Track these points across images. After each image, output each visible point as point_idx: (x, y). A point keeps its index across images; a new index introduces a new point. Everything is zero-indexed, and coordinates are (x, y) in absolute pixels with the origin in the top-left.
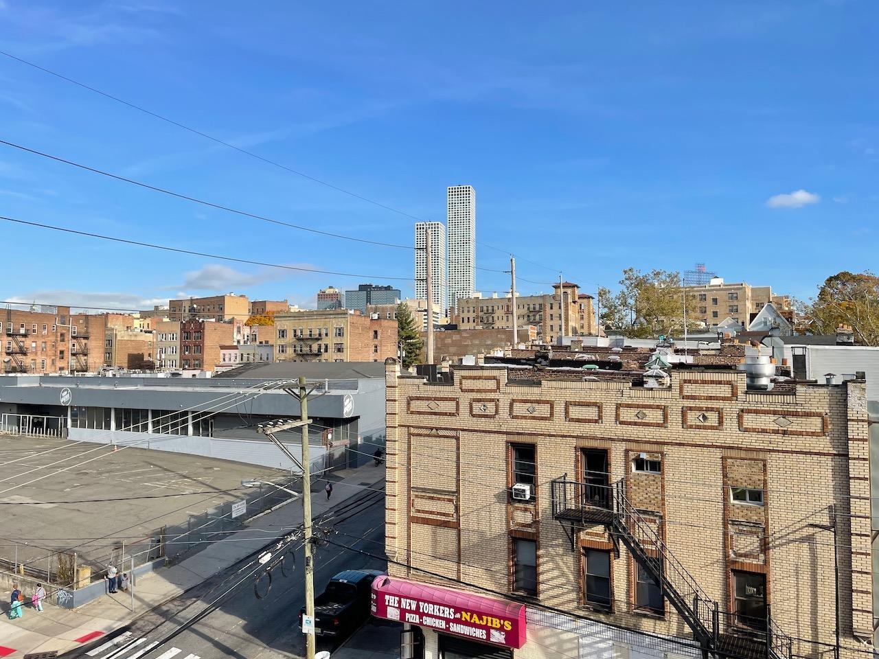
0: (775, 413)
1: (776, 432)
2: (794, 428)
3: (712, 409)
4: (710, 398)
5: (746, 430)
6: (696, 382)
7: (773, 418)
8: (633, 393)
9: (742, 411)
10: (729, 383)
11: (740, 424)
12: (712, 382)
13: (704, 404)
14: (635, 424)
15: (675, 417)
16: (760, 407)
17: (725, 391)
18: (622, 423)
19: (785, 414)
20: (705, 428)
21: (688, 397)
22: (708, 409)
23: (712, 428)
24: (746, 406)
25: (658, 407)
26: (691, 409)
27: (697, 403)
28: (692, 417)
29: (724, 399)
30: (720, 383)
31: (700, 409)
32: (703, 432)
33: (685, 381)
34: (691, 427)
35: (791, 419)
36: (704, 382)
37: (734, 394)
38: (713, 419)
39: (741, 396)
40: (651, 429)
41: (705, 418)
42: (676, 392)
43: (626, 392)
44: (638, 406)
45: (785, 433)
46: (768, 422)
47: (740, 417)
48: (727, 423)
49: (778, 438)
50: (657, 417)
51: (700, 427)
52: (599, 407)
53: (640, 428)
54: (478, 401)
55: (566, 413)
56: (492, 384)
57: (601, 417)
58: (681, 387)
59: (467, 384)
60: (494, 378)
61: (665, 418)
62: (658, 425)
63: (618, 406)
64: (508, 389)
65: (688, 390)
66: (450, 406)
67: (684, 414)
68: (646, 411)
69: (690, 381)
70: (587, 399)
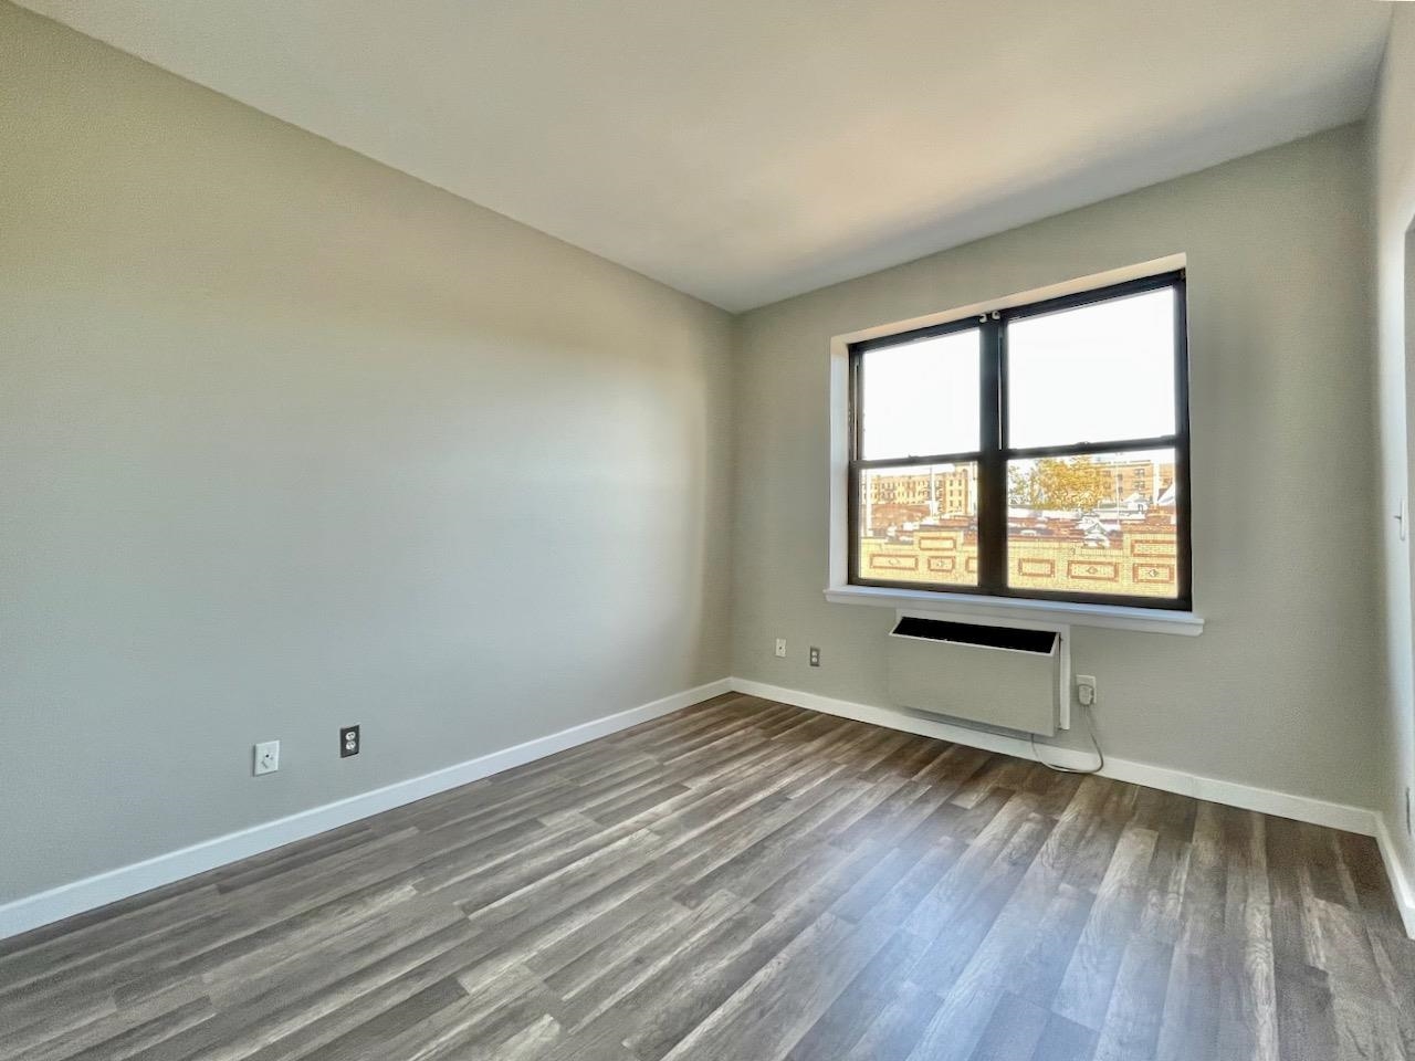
3: (1163, 566)
13: (1155, 561)
14: (1087, 578)
15: (1126, 573)
18: (1073, 577)
20: (1155, 582)
21: (1139, 555)
22: (1158, 566)
23: (1162, 582)
25: (1109, 564)
26: (1142, 565)
27: (1149, 560)
28: (1142, 573)
31: (1151, 565)
32: (1153, 586)
33: (1137, 541)
34: (1142, 581)
36: (1155, 542)
40: (1102, 582)
43: (1078, 551)
44: (1090, 563)
50: (1108, 571)
51: (1149, 581)
52: (1052, 564)
53: (1091, 581)
54: (936, 557)
55: (1020, 568)
56: (948, 544)
57: (1052, 572)
58: (1132, 547)
59: (926, 544)
60: (951, 538)
61: (1116, 572)
62: (1109, 579)
63: (1070, 563)
64: (965, 548)
65: (1139, 549)
66: (910, 563)
67: (1135, 570)
68: (1098, 567)
69: (1141, 542)
70: (1040, 557)
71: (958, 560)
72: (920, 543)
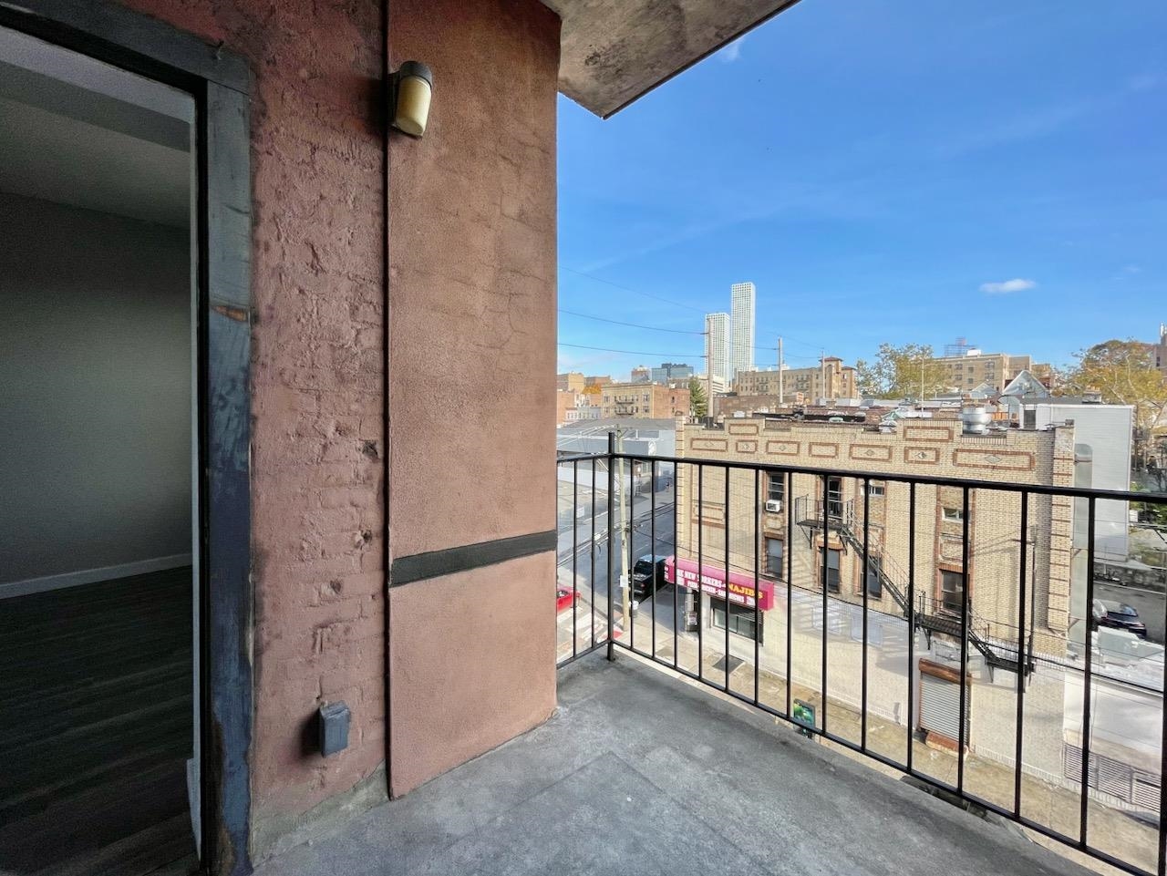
0: (986, 452)
1: (987, 467)
2: (1003, 464)
3: (930, 449)
4: (930, 440)
5: (959, 465)
6: (917, 428)
7: (984, 456)
8: (864, 436)
9: (957, 450)
10: (946, 428)
11: (954, 460)
12: (932, 428)
13: (923, 445)
14: (865, 459)
15: (898, 454)
16: (972, 447)
17: (944, 435)
18: (853, 458)
19: (995, 453)
20: (923, 463)
21: (910, 440)
22: (926, 449)
23: (929, 463)
24: (960, 447)
25: (884, 447)
26: (912, 448)
27: (918, 444)
28: (913, 455)
29: (941, 441)
30: (939, 428)
31: (920, 448)
32: (922, 466)
33: (908, 427)
34: (912, 462)
35: (1000, 456)
36: (924, 428)
37: (951, 437)
38: (931, 456)
39: (956, 438)
40: (878, 463)
41: (923, 454)
42: (900, 436)
43: (859, 436)
44: (868, 446)
45: (994, 467)
46: (979, 459)
47: (954, 456)
48: (942, 459)
49: (989, 471)
50: (883, 454)
51: (919, 462)
52: (836, 446)
53: (869, 462)
54: (742, 441)
55: (810, 450)
56: (753, 430)
57: (837, 454)
58: (905, 432)
59: (734, 429)
60: (755, 425)
61: (890, 455)
62: (883, 460)
63: (852, 446)
64: (765, 434)
65: (910, 434)
66: (721, 445)
67: (906, 452)
68: (874, 450)
69: (912, 427)
70: (827, 441)
71: (759, 444)
72: (729, 429)
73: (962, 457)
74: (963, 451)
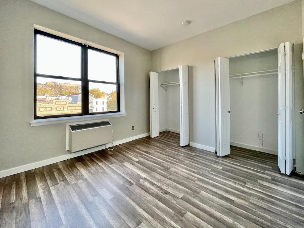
0: (74, 107)
1: (74, 110)
2: (77, 109)
4: (62, 105)
5: (69, 110)
6: (59, 102)
7: (73, 107)
8: (43, 105)
9: (68, 107)
10: (65, 102)
11: (67, 109)
12: (62, 102)
16: (71, 106)
19: (75, 107)
24: (69, 106)
29: (64, 105)
35: (76, 107)
37: (66, 104)
38: (62, 108)
39: (68, 104)
41: (61, 108)
42: (54, 104)
45: (75, 110)
46: (72, 108)
47: (67, 108)
48: (65, 109)
49: (74, 111)
73: (69, 108)
74: (69, 107)
